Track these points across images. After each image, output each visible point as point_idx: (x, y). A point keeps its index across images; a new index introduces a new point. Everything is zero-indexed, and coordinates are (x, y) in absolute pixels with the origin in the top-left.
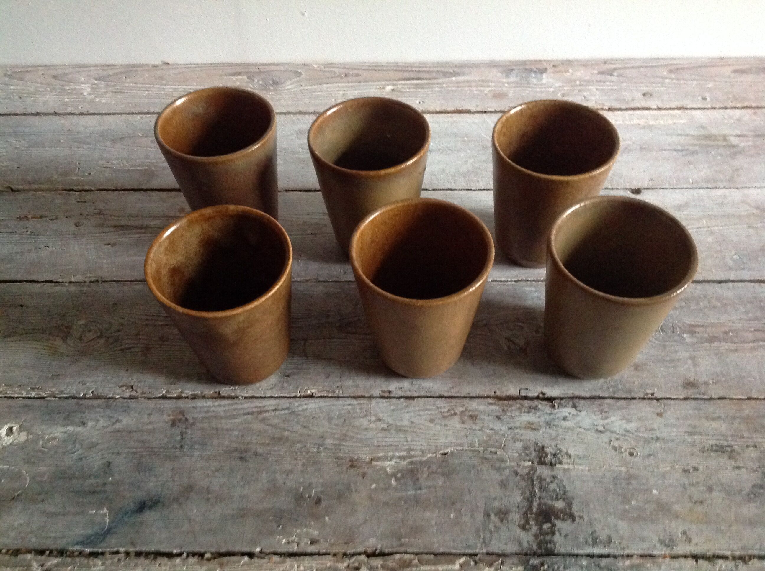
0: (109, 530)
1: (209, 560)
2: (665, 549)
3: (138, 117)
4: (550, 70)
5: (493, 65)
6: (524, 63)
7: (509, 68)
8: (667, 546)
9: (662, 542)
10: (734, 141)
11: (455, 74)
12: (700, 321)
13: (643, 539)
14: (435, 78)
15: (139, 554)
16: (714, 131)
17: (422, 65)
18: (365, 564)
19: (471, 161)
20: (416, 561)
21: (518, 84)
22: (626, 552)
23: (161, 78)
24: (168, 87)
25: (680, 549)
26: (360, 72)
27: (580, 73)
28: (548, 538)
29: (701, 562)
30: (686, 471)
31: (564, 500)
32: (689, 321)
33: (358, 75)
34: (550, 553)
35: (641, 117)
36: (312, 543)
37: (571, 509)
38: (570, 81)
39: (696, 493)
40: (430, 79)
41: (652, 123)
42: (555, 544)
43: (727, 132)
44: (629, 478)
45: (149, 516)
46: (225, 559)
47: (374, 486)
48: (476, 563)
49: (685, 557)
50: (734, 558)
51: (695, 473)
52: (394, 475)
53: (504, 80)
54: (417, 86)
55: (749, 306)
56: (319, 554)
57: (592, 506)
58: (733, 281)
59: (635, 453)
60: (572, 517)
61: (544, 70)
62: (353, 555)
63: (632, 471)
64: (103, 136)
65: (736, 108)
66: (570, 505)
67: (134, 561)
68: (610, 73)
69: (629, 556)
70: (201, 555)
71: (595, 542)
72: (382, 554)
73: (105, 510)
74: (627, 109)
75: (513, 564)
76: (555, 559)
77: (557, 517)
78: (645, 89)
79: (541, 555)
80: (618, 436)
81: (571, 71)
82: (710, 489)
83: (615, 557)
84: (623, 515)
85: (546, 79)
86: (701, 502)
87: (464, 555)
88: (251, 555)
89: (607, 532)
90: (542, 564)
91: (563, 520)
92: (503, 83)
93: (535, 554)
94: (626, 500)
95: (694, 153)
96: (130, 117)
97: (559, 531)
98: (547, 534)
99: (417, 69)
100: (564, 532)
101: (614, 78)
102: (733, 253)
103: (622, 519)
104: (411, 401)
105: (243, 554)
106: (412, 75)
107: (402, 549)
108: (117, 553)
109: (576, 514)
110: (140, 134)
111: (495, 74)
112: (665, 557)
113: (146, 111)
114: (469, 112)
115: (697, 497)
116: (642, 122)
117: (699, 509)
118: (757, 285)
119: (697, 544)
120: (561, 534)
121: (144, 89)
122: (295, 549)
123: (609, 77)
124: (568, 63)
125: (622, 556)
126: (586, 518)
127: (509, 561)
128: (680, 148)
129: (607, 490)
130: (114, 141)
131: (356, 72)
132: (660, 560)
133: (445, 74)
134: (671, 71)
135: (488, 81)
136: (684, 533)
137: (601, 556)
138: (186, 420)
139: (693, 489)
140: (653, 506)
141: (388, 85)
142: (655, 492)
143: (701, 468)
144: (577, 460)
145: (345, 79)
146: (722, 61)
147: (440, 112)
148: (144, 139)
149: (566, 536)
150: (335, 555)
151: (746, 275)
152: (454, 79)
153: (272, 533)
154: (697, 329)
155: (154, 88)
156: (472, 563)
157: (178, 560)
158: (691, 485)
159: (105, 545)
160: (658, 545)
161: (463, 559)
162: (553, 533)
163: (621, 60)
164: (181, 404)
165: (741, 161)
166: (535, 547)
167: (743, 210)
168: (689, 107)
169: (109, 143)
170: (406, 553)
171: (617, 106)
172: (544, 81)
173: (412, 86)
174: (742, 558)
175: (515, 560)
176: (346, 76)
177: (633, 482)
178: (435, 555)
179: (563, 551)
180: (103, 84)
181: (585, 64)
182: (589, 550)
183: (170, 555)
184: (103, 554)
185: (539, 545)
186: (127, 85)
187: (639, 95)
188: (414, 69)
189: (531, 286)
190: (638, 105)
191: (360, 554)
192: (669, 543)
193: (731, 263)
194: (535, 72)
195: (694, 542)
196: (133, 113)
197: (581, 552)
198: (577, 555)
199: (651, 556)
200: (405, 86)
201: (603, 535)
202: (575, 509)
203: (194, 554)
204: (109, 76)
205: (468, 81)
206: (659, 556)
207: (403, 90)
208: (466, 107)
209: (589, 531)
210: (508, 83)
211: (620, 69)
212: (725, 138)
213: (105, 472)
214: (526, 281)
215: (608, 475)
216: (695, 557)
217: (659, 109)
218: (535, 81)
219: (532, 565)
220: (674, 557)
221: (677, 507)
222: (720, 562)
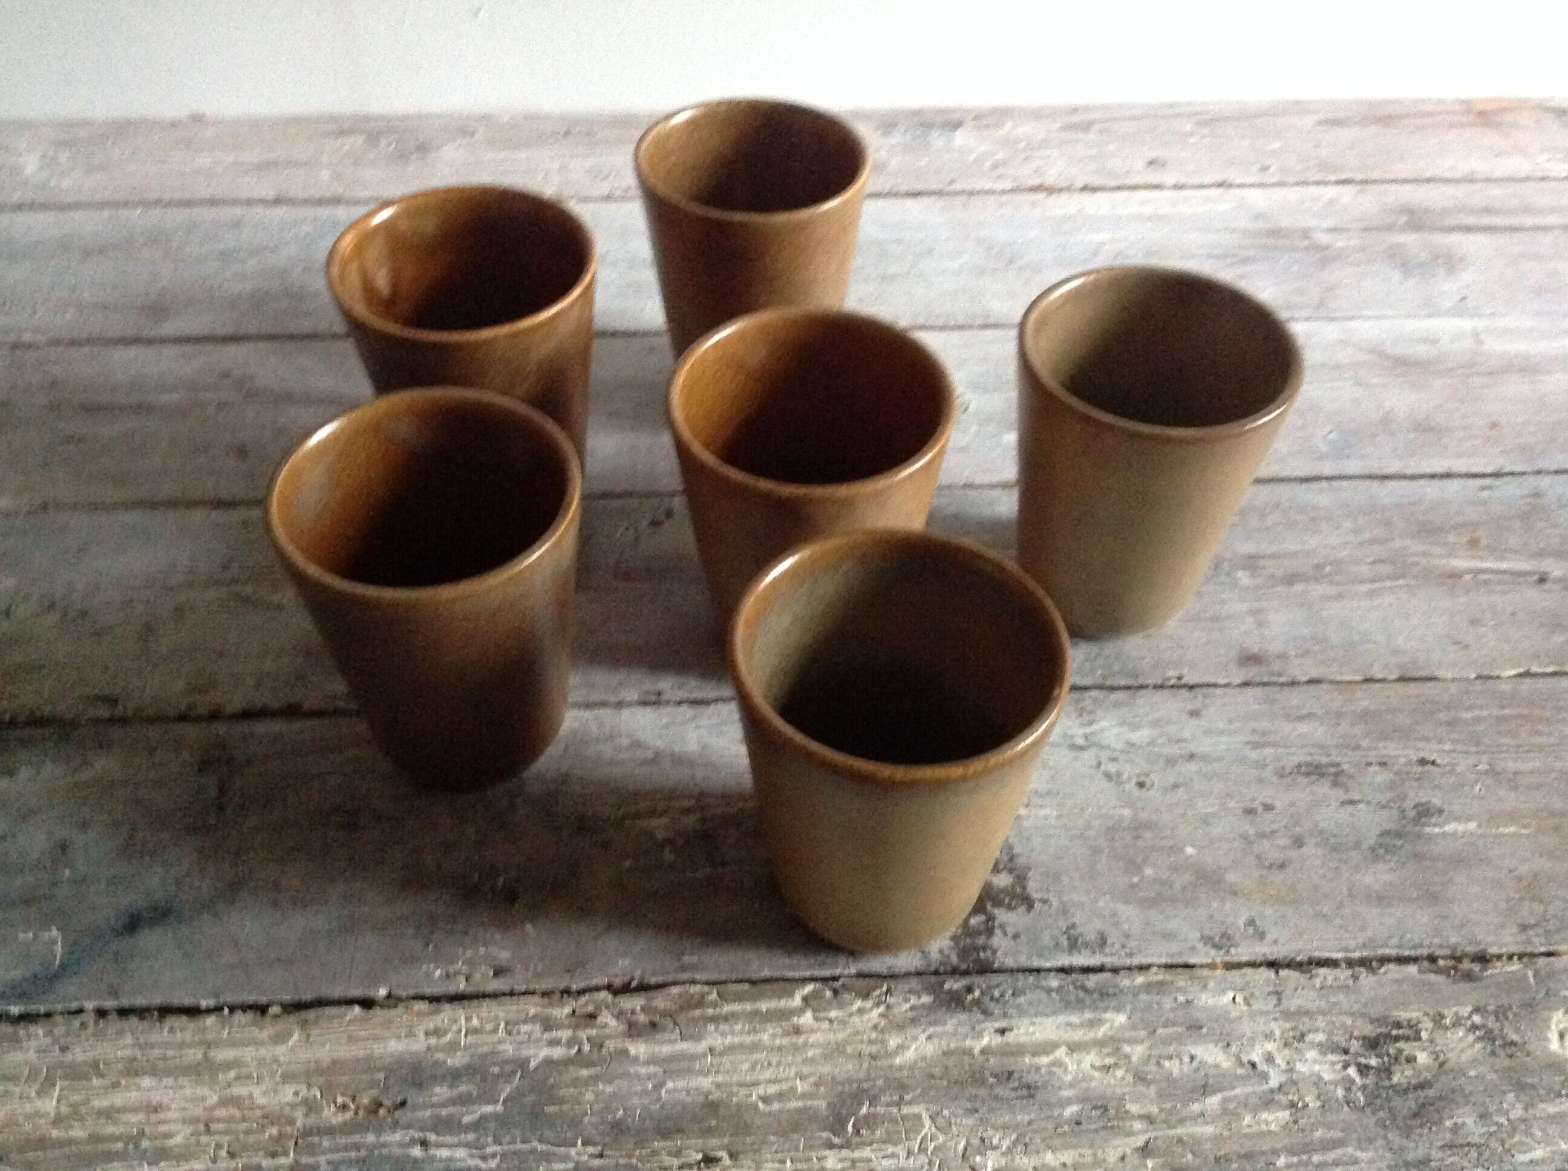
0: (63, 966)
1: (276, 1016)
2: (1213, 952)
3: (140, 211)
4: (969, 124)
6: (918, 113)
7: (890, 121)
8: (1218, 947)
9: (1207, 940)
10: (1323, 238)
12: (1266, 547)
13: (1168, 936)
15: (124, 1012)
16: (1285, 223)
18: (607, 1007)
20: (714, 996)
21: (908, 149)
22: (1136, 961)
24: (202, 154)
25: (1244, 952)
26: (595, 127)
27: (1025, 129)
28: (981, 941)
29: (1283, 973)
30: (1249, 812)
31: (1011, 871)
32: (1248, 548)
33: (591, 133)
34: (985, 969)
35: (1142, 203)
36: (497, 974)
37: (1024, 888)
38: (1007, 142)
39: (1272, 851)
41: (1166, 210)
42: (994, 952)
43: (1311, 223)
44: (1138, 828)
45: (149, 938)
46: (311, 1014)
47: (627, 864)
48: (835, 992)
49: (1253, 965)
50: (1350, 963)
51: (1269, 816)
52: (669, 841)
53: (881, 143)
55: (1361, 520)
56: (512, 994)
57: (1066, 880)
58: (1329, 478)
59: (1148, 784)
60: (1029, 903)
61: (957, 125)
62: (581, 992)
63: (1144, 816)
64: (64, 246)
65: (1325, 183)
66: (1021, 879)
67: (114, 1024)
68: (1086, 126)
69: (1143, 968)
70: (261, 1009)
71: (1074, 944)
72: (644, 988)
73: (55, 932)
74: (1119, 188)
75: (910, 991)
76: (995, 979)
77: (998, 903)
78: (1153, 155)
79: (966, 973)
80: (1115, 755)
81: (1008, 125)
82: (1298, 842)
83: (1115, 970)
84: (1130, 894)
85: (960, 138)
86: (1282, 866)
87: (812, 979)
88: (367, 1004)
89: (1097, 924)
90: (969, 990)
91: (1010, 907)
92: (879, 147)
93: (955, 972)
94: (1134, 866)
95: (1245, 261)
96: (123, 212)
97: (1002, 927)
98: (979, 933)
100: (1010, 930)
101: (1090, 137)
102: (1327, 430)
103: (1127, 902)
104: (702, 709)
105: (350, 1002)
107: (686, 976)
108: (80, 1011)
109: (1036, 896)
110: (140, 242)
112: (1212, 966)
113: (154, 199)
115: (1274, 855)
116: (1148, 210)
117: (1278, 878)
118: (1375, 485)
119: (1275, 942)
120: (1005, 934)
122: (462, 986)
123: (1081, 135)
124: (1002, 114)
125: (1130, 969)
126: (1055, 903)
127: (904, 986)
129: (1096, 851)
130: (87, 253)
131: (586, 127)
132: (1206, 972)
134: (1199, 123)
136: (1251, 922)
137: (1087, 970)
138: (231, 759)
139: (1266, 843)
140: (1187, 878)
142: (1190, 850)
143: (1279, 804)
144: (1034, 800)
145: (564, 142)
146: (1298, 108)
149: (1016, 936)
150: (545, 994)
151: (1353, 467)
153: (411, 960)
154: (1262, 562)
156: (829, 994)
157: (210, 1020)
158: (1262, 835)
159: (52, 997)
160: (1200, 945)
161: (809, 988)
162: (990, 932)
163: (1104, 108)
164: (220, 729)
165: (1337, 273)
166: (954, 959)
167: (1344, 356)
168: (1238, 181)
169: (77, 260)
170: (694, 982)
171: (1098, 181)
172: (958, 142)
174: (1364, 962)
175: (914, 983)
177: (1148, 834)
178: (753, 983)
179: (1010, 962)
181: (1037, 114)
182: (1064, 960)
183: (193, 1012)
184: (48, 1015)
185: (963, 953)
187: (1139, 164)
190: (1137, 181)
191: (597, 989)
192: (1222, 941)
193: (1324, 448)
194: (940, 128)
195: (1270, 937)
196: (127, 204)
197: (1048, 965)
198: (1038, 971)
199: (1187, 966)
201: (1089, 930)
202: (1033, 887)
203: (245, 1008)
206: (1202, 966)
209: (1063, 924)
210: (889, 146)
211: (1101, 121)
212: (1306, 233)
213: (55, 862)
215: (1096, 823)
216: (1273, 965)
217: (1177, 187)
218: (939, 142)
219: (950, 991)
220: (1230, 966)
221: (1232, 877)
222: (1323, 971)
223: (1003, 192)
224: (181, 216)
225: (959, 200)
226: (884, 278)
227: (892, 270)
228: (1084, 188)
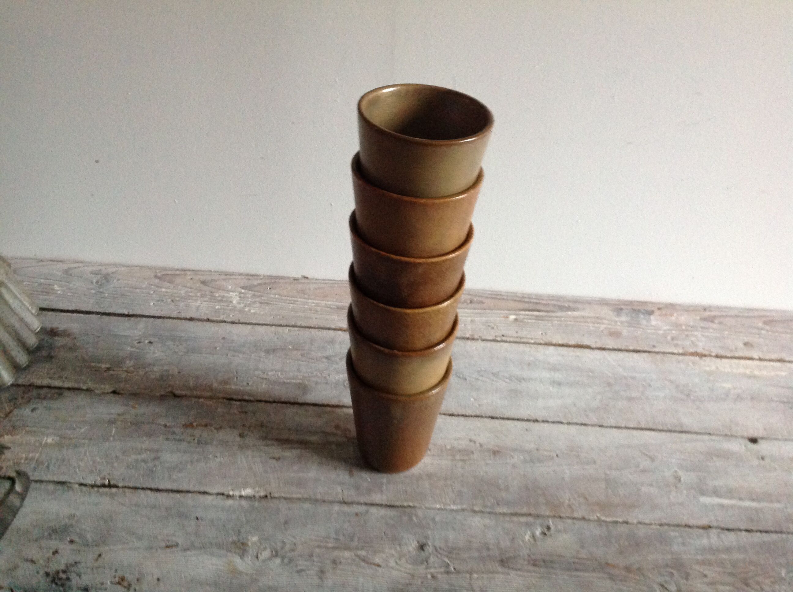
3: (287, 329)
4: (657, 313)
5: (603, 302)
6: (631, 303)
7: (619, 307)
11: (569, 309)
14: (553, 312)
17: (539, 297)
19: (599, 397)
21: (630, 325)
23: (303, 292)
24: (310, 301)
26: (483, 300)
27: (683, 319)
33: (482, 303)
35: (746, 367)
38: (677, 325)
40: (547, 311)
41: (757, 373)
53: (617, 319)
54: (537, 318)
61: (651, 313)
64: (256, 346)
68: (711, 319)
74: (732, 358)
78: (746, 339)
81: (675, 315)
85: (654, 320)
92: (616, 322)
96: (280, 329)
99: (535, 301)
101: (715, 326)
106: (531, 306)
110: (290, 347)
111: (606, 312)
113: (293, 323)
114: (588, 347)
116: (748, 372)
121: (288, 302)
123: (711, 325)
124: (671, 308)
128: (785, 400)
130: (267, 352)
131: (480, 299)
133: (562, 308)
134: (765, 323)
135: (602, 319)
141: (511, 314)
145: (470, 305)
147: (562, 345)
148: (295, 352)
152: (570, 313)
155: (297, 301)
163: (719, 308)
168: (788, 359)
169: (263, 354)
171: (722, 352)
172: (653, 323)
173: (534, 317)
176: (471, 302)
180: (250, 294)
181: (688, 309)
186: (273, 296)
187: (741, 345)
188: (532, 301)
189: (674, 531)
190: (741, 354)
194: (643, 314)
196: (281, 326)
200: (526, 317)
204: (255, 286)
205: (584, 317)
207: (526, 321)
208: (586, 342)
210: (622, 322)
211: (719, 317)
214: (669, 525)
217: (760, 359)
218: (644, 322)
223: (679, 354)
224: (307, 333)
225: (658, 357)
226: (630, 399)
227: (634, 395)
228: (717, 356)
